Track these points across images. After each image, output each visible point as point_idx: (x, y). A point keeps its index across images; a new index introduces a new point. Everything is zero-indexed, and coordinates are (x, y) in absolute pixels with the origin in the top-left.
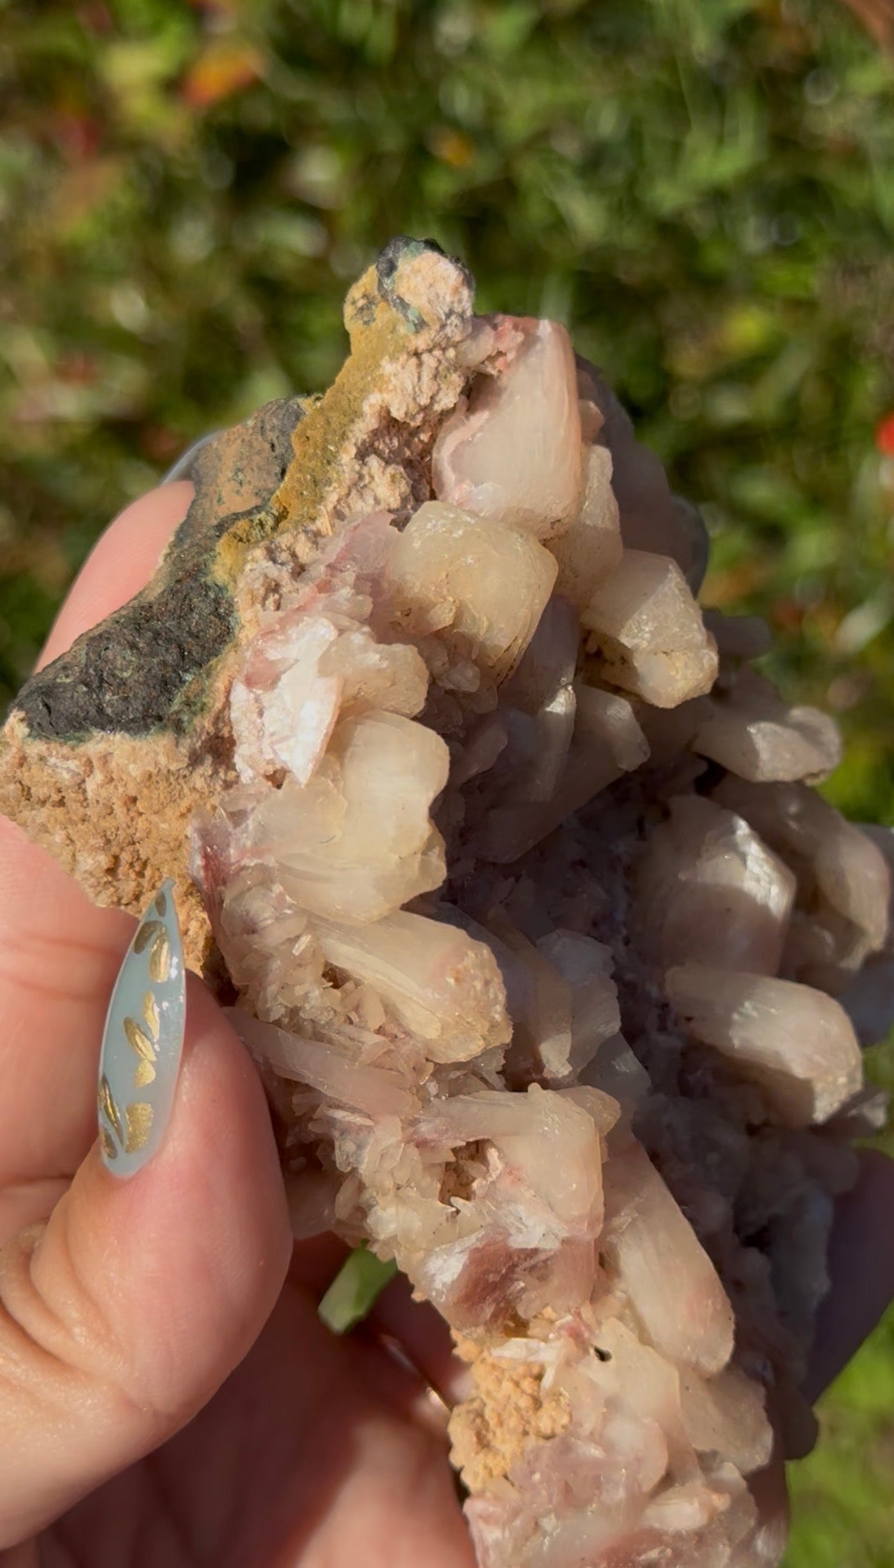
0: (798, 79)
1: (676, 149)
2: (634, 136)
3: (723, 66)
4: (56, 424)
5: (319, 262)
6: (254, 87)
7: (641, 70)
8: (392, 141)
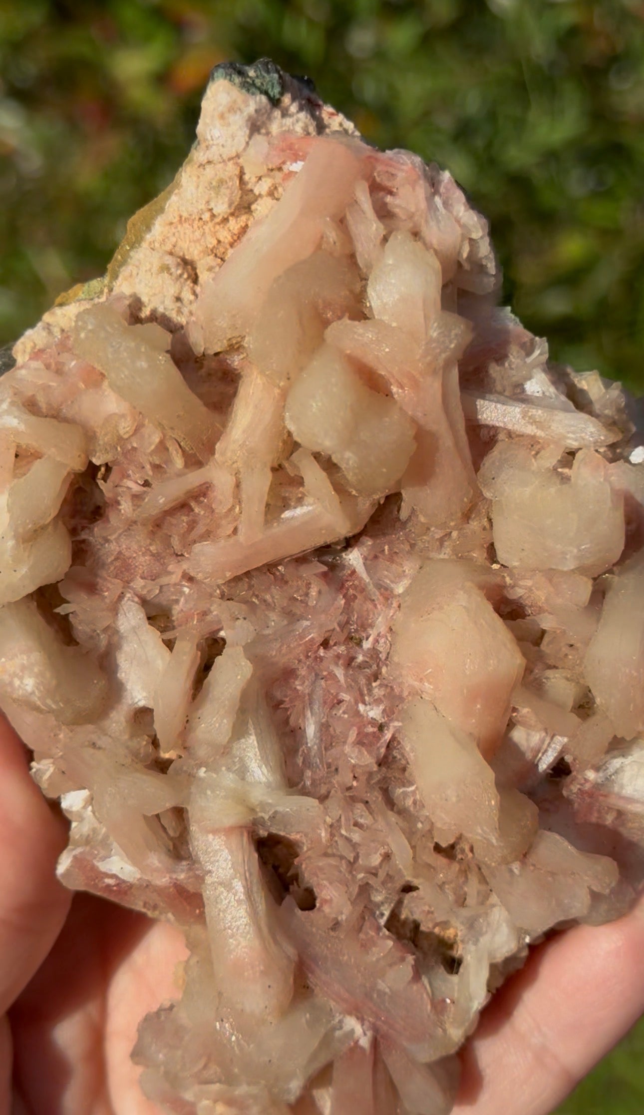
2: (493, 115)
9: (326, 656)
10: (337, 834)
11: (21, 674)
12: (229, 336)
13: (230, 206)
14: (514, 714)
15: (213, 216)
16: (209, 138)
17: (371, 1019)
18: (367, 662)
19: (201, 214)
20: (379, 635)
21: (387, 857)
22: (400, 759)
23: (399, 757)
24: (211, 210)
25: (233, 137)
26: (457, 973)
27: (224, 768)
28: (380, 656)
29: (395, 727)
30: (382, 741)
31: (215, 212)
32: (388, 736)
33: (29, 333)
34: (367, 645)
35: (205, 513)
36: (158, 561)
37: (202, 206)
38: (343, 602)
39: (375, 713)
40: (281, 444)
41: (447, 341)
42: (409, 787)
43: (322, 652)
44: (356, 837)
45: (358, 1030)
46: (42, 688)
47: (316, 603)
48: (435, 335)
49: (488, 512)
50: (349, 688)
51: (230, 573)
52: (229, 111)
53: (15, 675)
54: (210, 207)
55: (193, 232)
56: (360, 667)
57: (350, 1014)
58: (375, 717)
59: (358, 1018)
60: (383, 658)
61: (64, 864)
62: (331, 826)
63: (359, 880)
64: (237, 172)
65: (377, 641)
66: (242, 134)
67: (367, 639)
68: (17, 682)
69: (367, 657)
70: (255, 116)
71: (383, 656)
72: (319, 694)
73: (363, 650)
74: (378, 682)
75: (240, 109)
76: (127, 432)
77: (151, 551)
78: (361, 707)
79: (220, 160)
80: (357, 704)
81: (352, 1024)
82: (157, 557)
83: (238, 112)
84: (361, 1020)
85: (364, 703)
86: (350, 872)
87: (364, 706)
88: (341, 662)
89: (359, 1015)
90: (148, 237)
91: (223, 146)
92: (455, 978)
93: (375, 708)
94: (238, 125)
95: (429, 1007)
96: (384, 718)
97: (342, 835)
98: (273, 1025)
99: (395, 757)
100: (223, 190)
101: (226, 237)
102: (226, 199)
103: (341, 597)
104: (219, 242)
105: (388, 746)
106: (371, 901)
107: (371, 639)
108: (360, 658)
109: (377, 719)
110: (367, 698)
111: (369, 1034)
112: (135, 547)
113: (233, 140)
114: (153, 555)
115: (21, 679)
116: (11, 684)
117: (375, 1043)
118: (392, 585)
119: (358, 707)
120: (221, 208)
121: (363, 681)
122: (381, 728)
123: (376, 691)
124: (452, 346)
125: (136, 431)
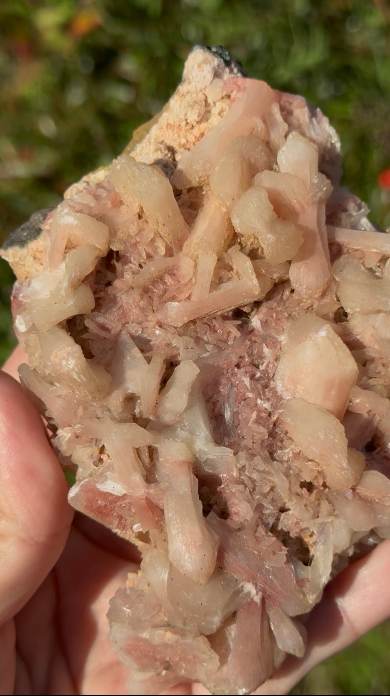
0: (343, 20)
1: (287, 53)
2: (269, 48)
3: (309, 15)
4: (16, 180)
5: (131, 106)
6: (98, 29)
7: (273, 18)
8: (161, 51)
9: (238, 372)
10: (242, 474)
11: (67, 358)
12: (200, 175)
13: (199, 116)
14: (351, 404)
15: (187, 123)
16: (191, 78)
17: (261, 585)
18: (262, 377)
19: (181, 122)
20: (269, 362)
21: (272, 489)
22: (280, 434)
23: (279, 432)
24: (186, 120)
25: (204, 78)
26: (310, 565)
27: (179, 429)
28: (269, 375)
29: (278, 413)
30: (271, 421)
31: (189, 121)
32: (274, 418)
33: (75, 185)
34: (262, 368)
35: (174, 283)
36: (143, 313)
37: (182, 117)
38: (249, 343)
39: (266, 405)
40: (223, 242)
41: (322, 186)
42: (285, 450)
43: (236, 369)
44: (255, 476)
45: (253, 591)
46: (79, 366)
47: (233, 343)
48: (316, 181)
49: (337, 291)
50: (252, 391)
51: (187, 318)
52: (204, 63)
53: (64, 358)
54: (186, 118)
55: (174, 135)
56: (258, 380)
57: (249, 581)
58: (266, 408)
59: (254, 584)
60: (271, 377)
61: (73, 492)
62: (239, 470)
63: (257, 500)
64: (204, 98)
65: (268, 366)
66: (210, 76)
67: (262, 365)
68: (64, 362)
69: (262, 374)
70: (217, 68)
71: (271, 375)
72: (232, 395)
73: (260, 370)
74: (268, 389)
75: (210, 63)
76: (134, 232)
77: (140, 306)
78: (259, 401)
79: (195, 91)
80: (256, 399)
81: (249, 588)
82: (143, 310)
83: (209, 64)
84: (255, 585)
85: (261, 399)
86: (251, 495)
87: (260, 401)
88: (248, 375)
89: (254, 582)
90: (148, 136)
91: (198, 82)
92: (309, 568)
93: (267, 402)
94: (207, 72)
95: (295, 582)
96: (271, 408)
97: (246, 475)
98: (202, 585)
99: (277, 433)
100: (196, 106)
101: (192, 139)
102: (197, 112)
103: (248, 341)
104: (187, 141)
105: (275, 425)
106: (263, 514)
107: (265, 365)
108: (258, 375)
109: (268, 409)
110: (262, 397)
111: (260, 594)
112: (131, 301)
113: (204, 79)
114: (140, 308)
115: (67, 360)
116: (60, 364)
117: (263, 600)
118: (277, 336)
119: (257, 401)
120: (193, 117)
121: (260, 387)
122: (270, 414)
123: (267, 394)
124: (325, 189)
125: (140, 231)
